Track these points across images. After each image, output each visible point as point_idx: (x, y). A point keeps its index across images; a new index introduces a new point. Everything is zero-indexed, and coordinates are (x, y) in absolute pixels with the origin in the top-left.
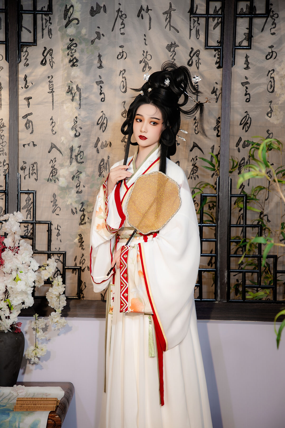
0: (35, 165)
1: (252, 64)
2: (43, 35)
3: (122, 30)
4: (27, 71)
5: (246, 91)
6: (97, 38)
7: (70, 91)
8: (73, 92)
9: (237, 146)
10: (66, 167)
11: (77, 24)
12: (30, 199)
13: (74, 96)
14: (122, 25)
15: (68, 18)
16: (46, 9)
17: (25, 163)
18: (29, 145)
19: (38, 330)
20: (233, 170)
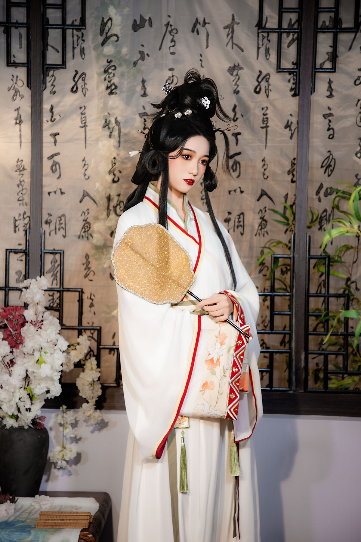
0: (63, 218)
1: (337, 91)
2: (73, 55)
3: (172, 50)
4: (54, 100)
5: (329, 126)
6: (140, 59)
7: (107, 125)
8: (110, 126)
9: (317, 195)
10: (102, 221)
11: (117, 41)
12: (57, 261)
13: (112, 132)
14: (171, 42)
15: (104, 34)
16: (77, 23)
17: (50, 215)
18: (55, 192)
19: (66, 425)
20: (312, 224)
